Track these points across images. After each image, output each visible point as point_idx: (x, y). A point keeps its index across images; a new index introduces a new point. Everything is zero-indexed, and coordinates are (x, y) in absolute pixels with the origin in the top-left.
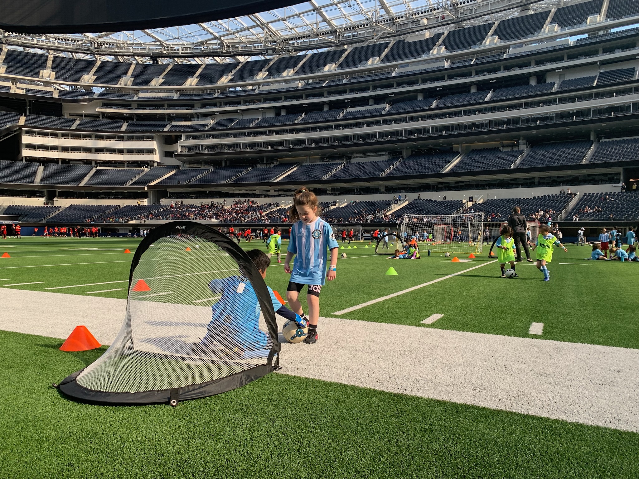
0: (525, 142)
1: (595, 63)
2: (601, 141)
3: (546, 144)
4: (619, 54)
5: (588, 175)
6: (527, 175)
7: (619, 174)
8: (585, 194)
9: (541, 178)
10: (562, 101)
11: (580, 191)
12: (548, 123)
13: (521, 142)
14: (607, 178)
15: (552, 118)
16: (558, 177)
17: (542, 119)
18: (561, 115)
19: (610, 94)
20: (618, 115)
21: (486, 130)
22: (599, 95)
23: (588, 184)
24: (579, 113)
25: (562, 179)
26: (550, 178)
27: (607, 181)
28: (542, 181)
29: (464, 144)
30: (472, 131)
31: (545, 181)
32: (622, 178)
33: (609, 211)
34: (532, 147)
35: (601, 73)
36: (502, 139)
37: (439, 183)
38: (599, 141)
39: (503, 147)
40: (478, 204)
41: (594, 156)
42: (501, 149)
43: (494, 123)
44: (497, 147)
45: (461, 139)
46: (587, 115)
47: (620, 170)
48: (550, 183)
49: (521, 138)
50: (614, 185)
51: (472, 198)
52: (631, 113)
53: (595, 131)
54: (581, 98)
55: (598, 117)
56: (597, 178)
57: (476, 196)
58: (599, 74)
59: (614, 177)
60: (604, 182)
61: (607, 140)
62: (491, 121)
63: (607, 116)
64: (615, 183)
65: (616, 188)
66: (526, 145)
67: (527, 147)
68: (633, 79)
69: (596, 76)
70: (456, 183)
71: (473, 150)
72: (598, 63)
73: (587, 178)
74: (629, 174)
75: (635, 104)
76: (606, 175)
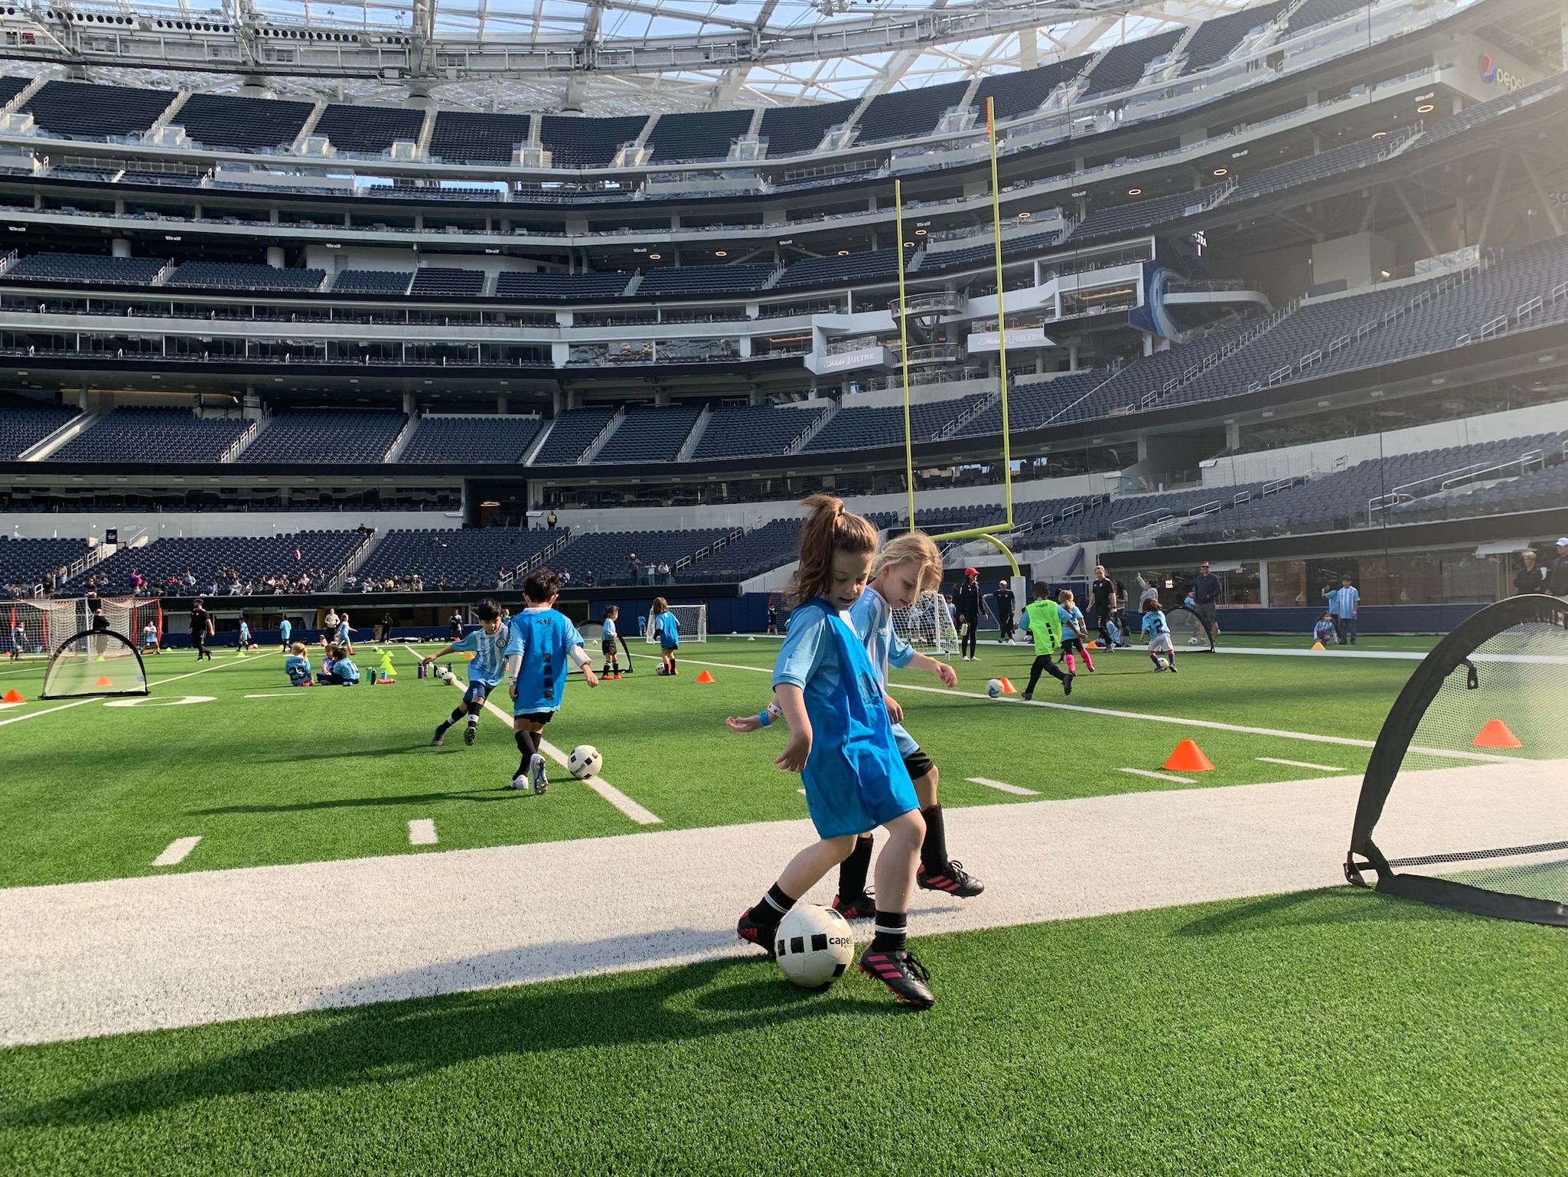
0: (257, 400)
1: (409, 245)
2: (423, 416)
3: (309, 411)
4: (453, 236)
5: (399, 490)
6: (262, 481)
7: (459, 490)
8: (391, 531)
9: (295, 490)
10: (342, 316)
11: (384, 522)
12: (311, 362)
13: (250, 400)
14: (434, 498)
15: (320, 353)
16: (336, 490)
17: (296, 351)
18: (340, 348)
19: (439, 318)
20: (454, 365)
21: (156, 358)
22: (418, 317)
23: (398, 510)
24: (377, 349)
25: (342, 496)
26: (317, 489)
27: (435, 504)
28: (297, 497)
29: (95, 388)
30: (116, 356)
31: (304, 497)
32: (463, 500)
33: (435, 570)
34: (274, 414)
35: (421, 270)
36: (201, 388)
37: (16, 490)
38: (419, 417)
39: (203, 407)
40: (131, 551)
41: (407, 451)
42: (197, 411)
43: (177, 343)
44: (187, 406)
45: (83, 374)
46: (396, 356)
47: (459, 481)
48: (316, 502)
49: (250, 390)
50: (448, 513)
51: (114, 532)
52: (479, 363)
53: (413, 393)
54: (380, 317)
55: (417, 364)
56: (415, 496)
57: (126, 529)
58: (416, 271)
59: (448, 497)
60: (429, 506)
61: (436, 416)
62: (170, 339)
63: (432, 364)
64: (450, 510)
65: (452, 520)
66: (262, 407)
67: (263, 413)
68: (479, 295)
69: (411, 274)
70: (69, 490)
71: (121, 407)
72: (415, 248)
73: (396, 496)
74: (478, 491)
75: (485, 346)
76: (432, 491)
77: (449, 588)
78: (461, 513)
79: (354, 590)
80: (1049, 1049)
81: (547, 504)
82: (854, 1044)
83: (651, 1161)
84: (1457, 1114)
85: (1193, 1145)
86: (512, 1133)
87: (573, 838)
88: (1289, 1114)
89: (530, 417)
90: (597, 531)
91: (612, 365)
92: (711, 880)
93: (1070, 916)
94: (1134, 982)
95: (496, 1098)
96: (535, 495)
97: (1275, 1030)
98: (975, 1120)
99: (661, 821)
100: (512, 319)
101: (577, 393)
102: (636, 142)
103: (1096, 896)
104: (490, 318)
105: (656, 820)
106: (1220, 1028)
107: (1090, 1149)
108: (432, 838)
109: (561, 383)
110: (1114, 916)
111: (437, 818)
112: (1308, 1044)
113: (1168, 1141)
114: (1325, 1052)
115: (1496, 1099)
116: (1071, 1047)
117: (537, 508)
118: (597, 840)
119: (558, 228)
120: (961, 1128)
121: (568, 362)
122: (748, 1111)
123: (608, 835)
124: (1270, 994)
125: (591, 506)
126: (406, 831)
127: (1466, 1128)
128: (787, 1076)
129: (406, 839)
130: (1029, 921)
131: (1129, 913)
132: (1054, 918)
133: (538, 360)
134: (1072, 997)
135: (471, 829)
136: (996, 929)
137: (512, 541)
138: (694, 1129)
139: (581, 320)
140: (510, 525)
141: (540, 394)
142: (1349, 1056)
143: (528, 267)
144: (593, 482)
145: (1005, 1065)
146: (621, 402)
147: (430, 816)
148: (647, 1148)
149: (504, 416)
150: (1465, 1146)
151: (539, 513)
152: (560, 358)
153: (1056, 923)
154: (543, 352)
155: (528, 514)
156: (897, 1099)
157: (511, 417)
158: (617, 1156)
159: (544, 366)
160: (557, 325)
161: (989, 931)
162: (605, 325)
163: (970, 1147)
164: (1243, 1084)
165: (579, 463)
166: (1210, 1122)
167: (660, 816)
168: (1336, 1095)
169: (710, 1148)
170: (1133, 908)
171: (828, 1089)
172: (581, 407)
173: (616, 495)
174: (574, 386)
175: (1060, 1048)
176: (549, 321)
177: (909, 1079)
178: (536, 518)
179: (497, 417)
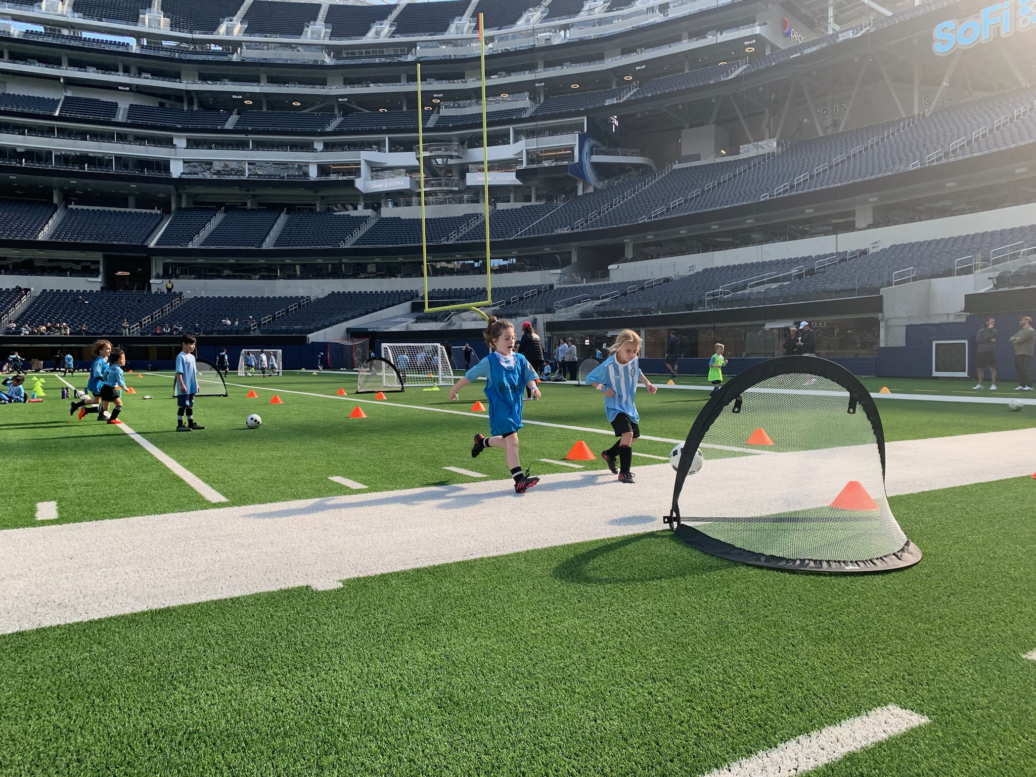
1: (57, 78)
2: (70, 206)
4: (92, 75)
5: (50, 260)
7: (98, 262)
8: (44, 290)
10: (2, 127)
11: (38, 284)
14: (79, 267)
18: (1, 152)
19: (82, 135)
20: (94, 170)
22: (65, 133)
23: (50, 275)
24: (30, 154)
27: (79, 272)
32: (101, 270)
35: (66, 97)
38: (66, 207)
41: (57, 231)
46: (47, 160)
47: (98, 256)
50: (89, 279)
52: (113, 170)
53: (61, 189)
54: (34, 131)
55: (63, 168)
56: (64, 265)
58: (63, 98)
59: (89, 266)
60: (74, 273)
61: (80, 207)
63: (77, 169)
64: (91, 276)
65: (94, 284)
68: (113, 120)
69: (59, 100)
72: (62, 81)
73: (48, 264)
74: (112, 265)
75: (118, 158)
76: (77, 262)
77: (90, 334)
78: (99, 279)
79: (14, 333)
80: (461, 641)
81: (166, 275)
82: (337, 645)
83: (180, 734)
84: (694, 666)
85: (538, 696)
86: (80, 722)
87: (161, 513)
88: (599, 672)
89: (153, 212)
90: (203, 295)
91: (215, 177)
92: (256, 540)
93: (491, 555)
94: (522, 596)
95: (72, 698)
96: (157, 267)
97: (601, 621)
98: (405, 690)
99: (228, 500)
100: (140, 140)
101: (189, 196)
102: (235, 18)
103: (510, 541)
104: (122, 138)
105: (224, 499)
106: (570, 622)
107: (475, 704)
108: (54, 515)
109: (177, 189)
110: (518, 554)
111: (60, 501)
112: (619, 629)
113: (524, 696)
114: (627, 633)
115: (717, 656)
116: (476, 639)
117: (158, 277)
118: (179, 514)
119: (176, 76)
120: (396, 696)
121: (182, 173)
122: (256, 695)
123: (187, 511)
124: (602, 600)
125: (199, 277)
126: (33, 510)
127: (697, 674)
128: (286, 669)
129: (33, 516)
130: (465, 559)
131: (528, 551)
132: (480, 556)
133: (160, 171)
134: (482, 607)
135: (85, 508)
136: (443, 565)
137: (139, 301)
138: (215, 709)
139: (193, 144)
140: (138, 289)
141: (161, 195)
142: (640, 636)
143: (152, 103)
144: (200, 261)
145: (432, 654)
146: (223, 204)
147: (54, 499)
148: (179, 725)
149: (133, 210)
150: (694, 685)
151: (159, 281)
152: (177, 170)
153: (482, 559)
154: (163, 165)
155: (151, 281)
156: (357, 680)
157: (138, 210)
158: (156, 732)
159: (164, 175)
160: (174, 146)
161: (438, 567)
162: (210, 148)
163: (400, 708)
164: (575, 657)
165: (190, 246)
166: (551, 682)
167: (227, 497)
168: (628, 660)
169: (224, 721)
170: (530, 548)
171: (313, 677)
172: (192, 206)
173: (217, 271)
174: (187, 191)
175: (469, 640)
176: (168, 143)
177: (368, 666)
178: (158, 284)
179: (128, 210)
